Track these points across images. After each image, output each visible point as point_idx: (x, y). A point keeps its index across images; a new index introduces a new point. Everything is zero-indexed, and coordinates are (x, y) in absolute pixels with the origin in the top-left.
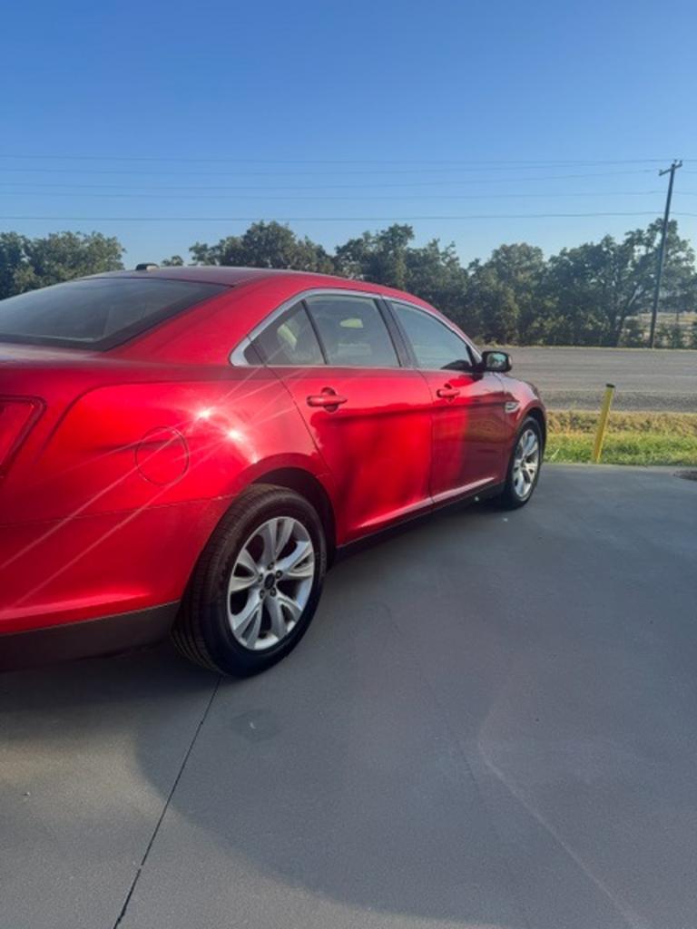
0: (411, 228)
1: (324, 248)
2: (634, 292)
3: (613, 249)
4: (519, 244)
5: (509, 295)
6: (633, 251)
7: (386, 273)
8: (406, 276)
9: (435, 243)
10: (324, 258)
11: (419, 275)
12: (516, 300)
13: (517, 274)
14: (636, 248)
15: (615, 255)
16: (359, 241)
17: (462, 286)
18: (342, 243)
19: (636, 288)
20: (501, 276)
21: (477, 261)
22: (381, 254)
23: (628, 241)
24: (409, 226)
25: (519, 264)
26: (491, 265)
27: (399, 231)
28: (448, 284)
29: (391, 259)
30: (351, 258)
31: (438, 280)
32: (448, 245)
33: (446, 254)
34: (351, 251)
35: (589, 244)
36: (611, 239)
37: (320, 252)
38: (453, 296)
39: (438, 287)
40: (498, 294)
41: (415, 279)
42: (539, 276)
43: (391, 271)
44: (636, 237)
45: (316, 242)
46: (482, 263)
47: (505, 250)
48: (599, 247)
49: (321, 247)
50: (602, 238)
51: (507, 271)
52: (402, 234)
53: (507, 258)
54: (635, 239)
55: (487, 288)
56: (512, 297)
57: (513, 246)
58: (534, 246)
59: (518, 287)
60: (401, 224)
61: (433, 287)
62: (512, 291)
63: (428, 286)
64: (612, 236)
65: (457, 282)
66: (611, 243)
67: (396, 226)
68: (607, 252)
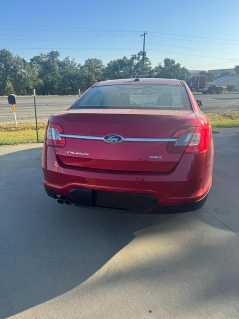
0: (58, 52)
1: (25, 59)
2: (135, 75)
3: (127, 61)
4: (94, 58)
5: (93, 77)
6: (133, 61)
7: (52, 69)
8: (60, 70)
9: (67, 58)
10: (26, 63)
11: (63, 70)
12: (96, 78)
13: (94, 69)
14: (135, 61)
15: (128, 63)
16: (38, 57)
17: (79, 74)
18: (32, 58)
19: (136, 74)
20: (90, 70)
21: (80, 64)
22: (48, 62)
23: (132, 58)
24: (58, 51)
25: (95, 65)
26: (86, 66)
27: (54, 53)
28: (75, 73)
29: (52, 64)
30: (36, 63)
31: (71, 71)
32: (73, 59)
33: (72, 62)
34: (36, 60)
35: (120, 59)
36: (126, 57)
37: (24, 61)
38: (76, 77)
39: (71, 74)
40: (89, 76)
41: (62, 71)
42: (103, 70)
43: (53, 68)
44: (134, 57)
45: (22, 57)
46: (82, 65)
47: (90, 61)
48: (123, 60)
49: (24, 59)
50: (123, 57)
51: (91, 68)
52: (55, 54)
53: (90, 63)
54: (134, 58)
55: (85, 74)
56: (94, 77)
57: (91, 59)
58: (100, 59)
59: (95, 74)
60: (55, 50)
61: (69, 74)
62: (94, 75)
63: (67, 74)
64: (126, 56)
65: (77, 72)
66: (127, 59)
67: (53, 51)
68: (125, 62)
